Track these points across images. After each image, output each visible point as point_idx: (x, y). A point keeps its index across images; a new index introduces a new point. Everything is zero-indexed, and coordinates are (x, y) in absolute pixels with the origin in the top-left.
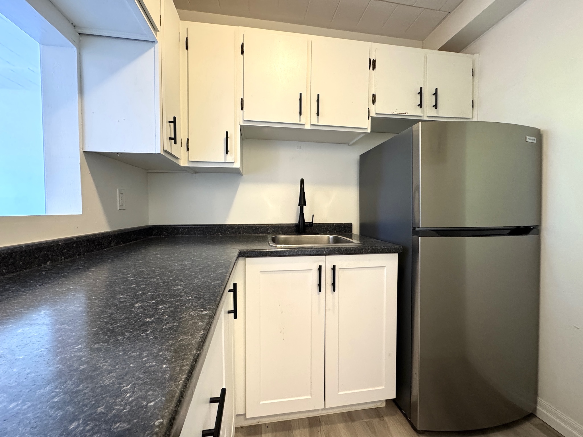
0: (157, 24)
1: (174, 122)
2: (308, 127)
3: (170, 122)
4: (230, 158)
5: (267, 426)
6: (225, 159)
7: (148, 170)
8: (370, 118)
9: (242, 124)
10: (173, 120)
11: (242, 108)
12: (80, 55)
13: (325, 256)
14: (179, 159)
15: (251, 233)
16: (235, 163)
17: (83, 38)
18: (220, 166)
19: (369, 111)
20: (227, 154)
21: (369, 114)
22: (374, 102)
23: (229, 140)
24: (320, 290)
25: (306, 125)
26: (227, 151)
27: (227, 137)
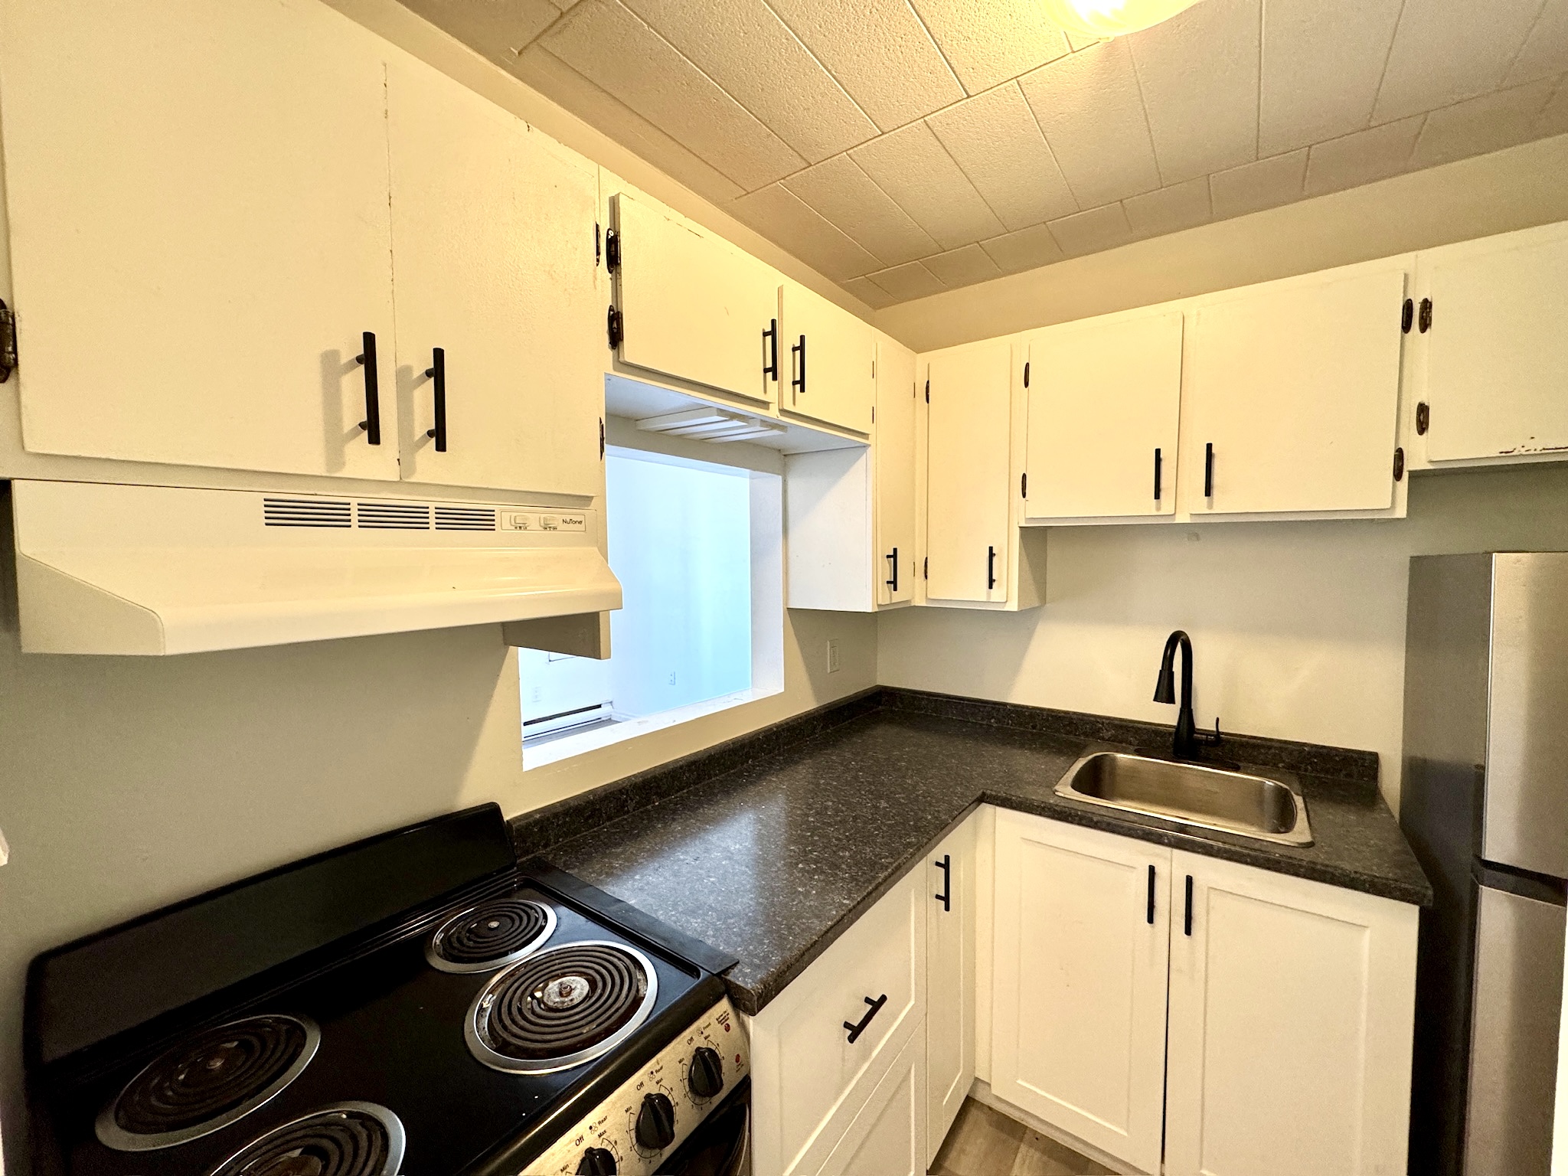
0: (865, 428)
1: (894, 556)
2: (1183, 518)
3: (888, 557)
4: (997, 595)
5: (1038, 1137)
6: (989, 595)
8: (1405, 476)
9: (1025, 525)
10: (892, 554)
11: (1024, 495)
12: (785, 483)
13: (1170, 849)
14: (910, 600)
15: (1060, 732)
16: (1008, 603)
17: (787, 459)
18: (980, 607)
19: (1399, 455)
20: (991, 587)
21: (1400, 464)
22: (1422, 427)
23: (995, 559)
24: (1151, 920)
25: (1177, 515)
26: (991, 581)
27: (991, 555)
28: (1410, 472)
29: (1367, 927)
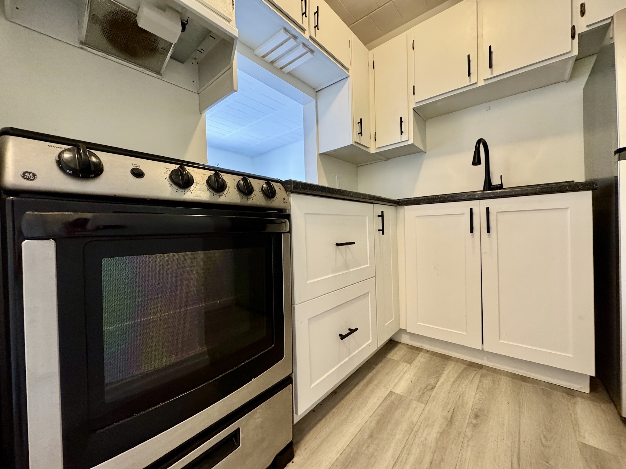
0: (347, 65)
1: (361, 122)
2: (481, 83)
3: (358, 123)
4: (404, 137)
6: (400, 139)
7: (358, 165)
8: (577, 36)
9: (414, 106)
11: (414, 94)
13: (479, 201)
14: (369, 148)
16: (409, 140)
17: (317, 93)
18: (398, 146)
19: (573, 28)
20: (401, 134)
21: (574, 31)
22: (583, 13)
23: (403, 124)
24: (472, 231)
25: (478, 83)
26: (402, 132)
27: (401, 122)
28: (579, 34)
29: (568, 208)
